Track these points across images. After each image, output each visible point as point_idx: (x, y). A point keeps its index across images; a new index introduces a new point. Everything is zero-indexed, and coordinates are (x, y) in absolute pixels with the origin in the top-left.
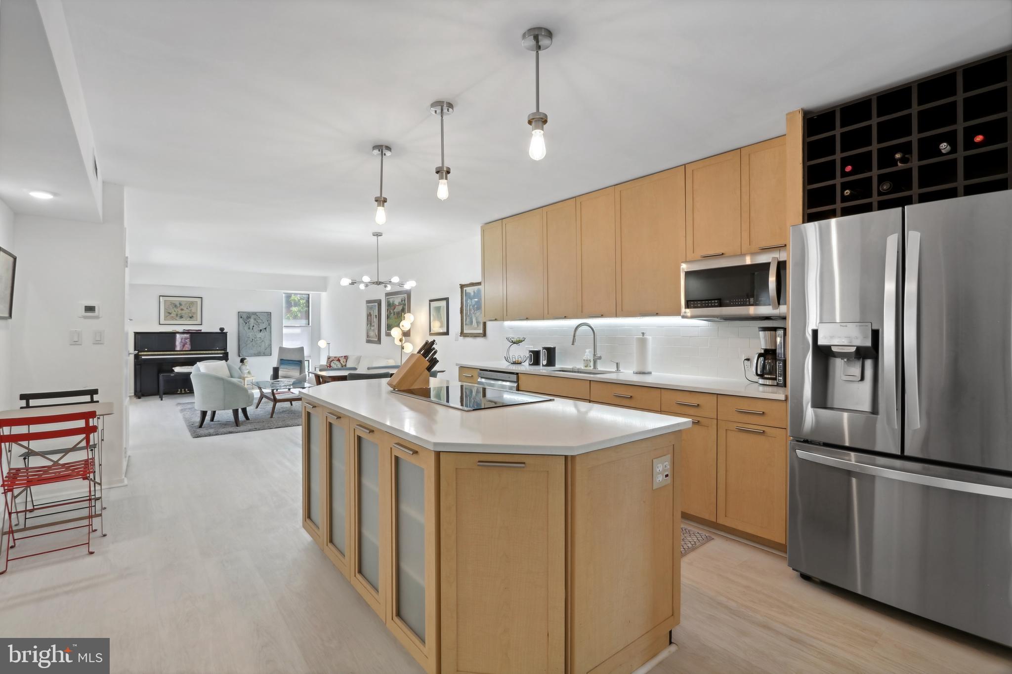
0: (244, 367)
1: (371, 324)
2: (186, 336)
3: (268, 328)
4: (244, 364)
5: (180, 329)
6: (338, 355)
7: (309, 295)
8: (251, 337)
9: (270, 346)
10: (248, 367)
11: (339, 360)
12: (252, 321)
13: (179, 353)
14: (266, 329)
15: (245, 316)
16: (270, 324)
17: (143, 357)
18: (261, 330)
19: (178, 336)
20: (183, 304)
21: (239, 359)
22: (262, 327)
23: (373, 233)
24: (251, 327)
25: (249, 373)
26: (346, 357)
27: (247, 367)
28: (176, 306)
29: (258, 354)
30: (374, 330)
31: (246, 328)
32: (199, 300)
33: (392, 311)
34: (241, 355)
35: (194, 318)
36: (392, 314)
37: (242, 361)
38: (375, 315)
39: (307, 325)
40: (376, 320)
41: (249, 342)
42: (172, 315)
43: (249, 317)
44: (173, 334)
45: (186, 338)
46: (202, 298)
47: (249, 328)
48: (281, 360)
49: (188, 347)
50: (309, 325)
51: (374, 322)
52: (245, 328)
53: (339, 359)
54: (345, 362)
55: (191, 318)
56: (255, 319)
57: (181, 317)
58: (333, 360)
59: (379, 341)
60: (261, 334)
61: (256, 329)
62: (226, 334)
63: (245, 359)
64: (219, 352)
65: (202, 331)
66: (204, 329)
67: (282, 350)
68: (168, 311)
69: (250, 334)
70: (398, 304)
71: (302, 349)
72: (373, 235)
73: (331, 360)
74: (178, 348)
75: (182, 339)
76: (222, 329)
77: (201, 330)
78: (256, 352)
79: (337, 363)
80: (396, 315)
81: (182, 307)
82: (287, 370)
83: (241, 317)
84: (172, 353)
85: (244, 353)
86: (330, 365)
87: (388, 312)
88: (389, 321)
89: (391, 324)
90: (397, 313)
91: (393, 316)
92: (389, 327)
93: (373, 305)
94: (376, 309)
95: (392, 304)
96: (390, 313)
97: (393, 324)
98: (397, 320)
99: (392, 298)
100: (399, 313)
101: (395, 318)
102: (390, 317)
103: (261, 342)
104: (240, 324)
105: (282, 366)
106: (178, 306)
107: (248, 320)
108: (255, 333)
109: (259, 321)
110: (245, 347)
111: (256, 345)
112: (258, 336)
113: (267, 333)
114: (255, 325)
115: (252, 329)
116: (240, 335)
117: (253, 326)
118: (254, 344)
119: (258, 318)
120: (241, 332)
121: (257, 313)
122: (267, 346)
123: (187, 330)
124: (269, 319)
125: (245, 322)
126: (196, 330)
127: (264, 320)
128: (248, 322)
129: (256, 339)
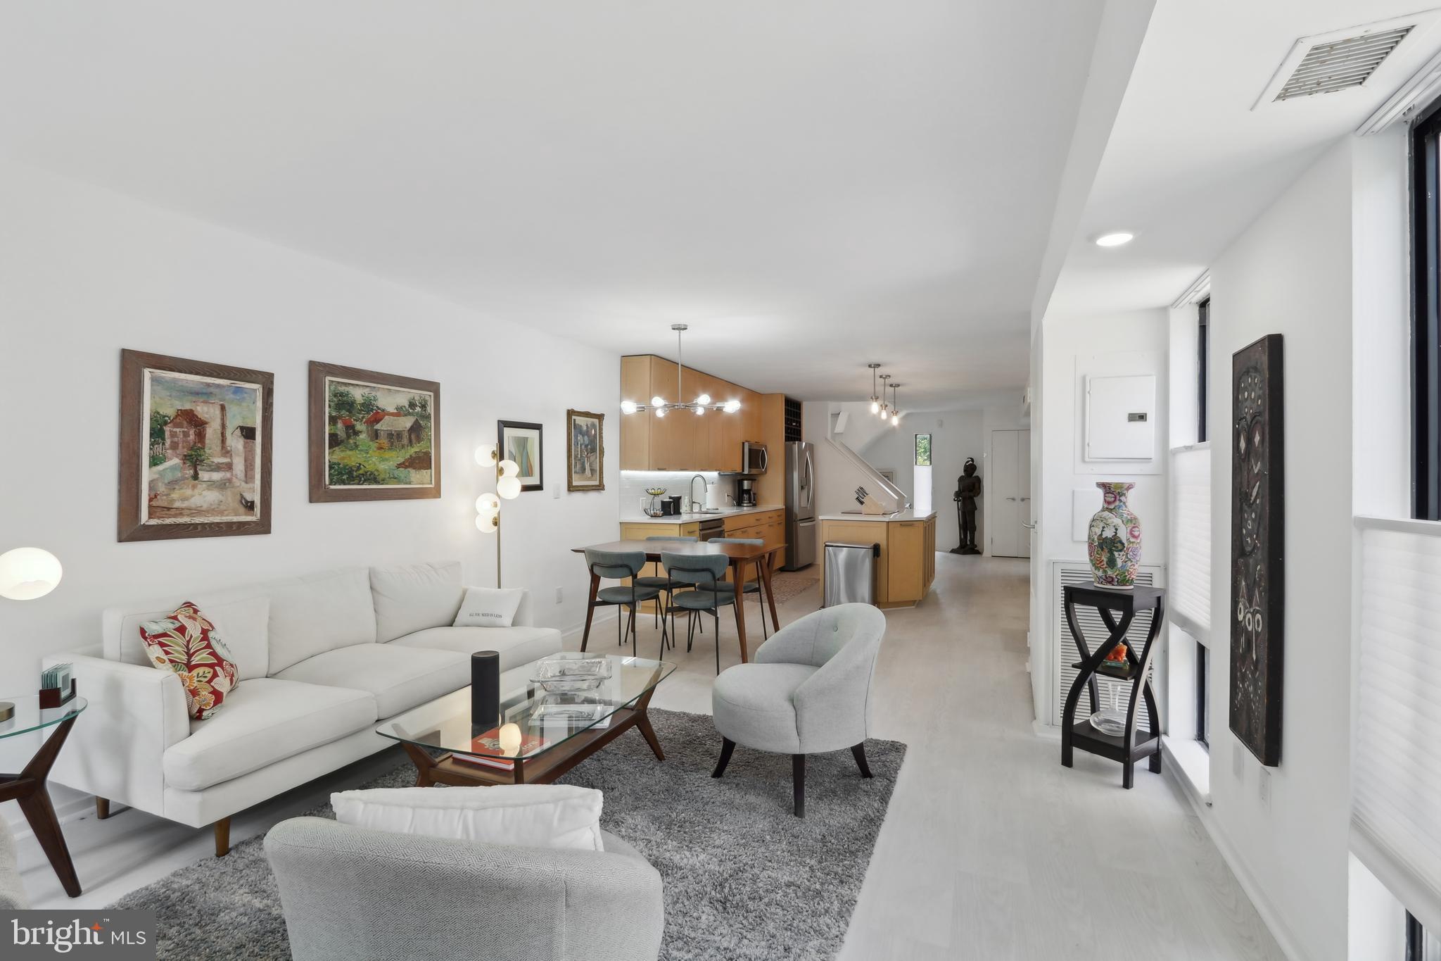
1: (195, 459)
23: (672, 325)
30: (223, 485)
36: (362, 436)
70: (392, 409)
72: (673, 329)
80: (384, 441)
87: (340, 425)
88: (342, 454)
89: (353, 464)
90: (390, 435)
91: (372, 440)
92: (340, 473)
93: (218, 386)
94: (244, 404)
95: (362, 405)
96: (351, 430)
97: (366, 465)
98: (388, 455)
99: (361, 388)
100: (399, 435)
101: (380, 448)
102: (348, 443)
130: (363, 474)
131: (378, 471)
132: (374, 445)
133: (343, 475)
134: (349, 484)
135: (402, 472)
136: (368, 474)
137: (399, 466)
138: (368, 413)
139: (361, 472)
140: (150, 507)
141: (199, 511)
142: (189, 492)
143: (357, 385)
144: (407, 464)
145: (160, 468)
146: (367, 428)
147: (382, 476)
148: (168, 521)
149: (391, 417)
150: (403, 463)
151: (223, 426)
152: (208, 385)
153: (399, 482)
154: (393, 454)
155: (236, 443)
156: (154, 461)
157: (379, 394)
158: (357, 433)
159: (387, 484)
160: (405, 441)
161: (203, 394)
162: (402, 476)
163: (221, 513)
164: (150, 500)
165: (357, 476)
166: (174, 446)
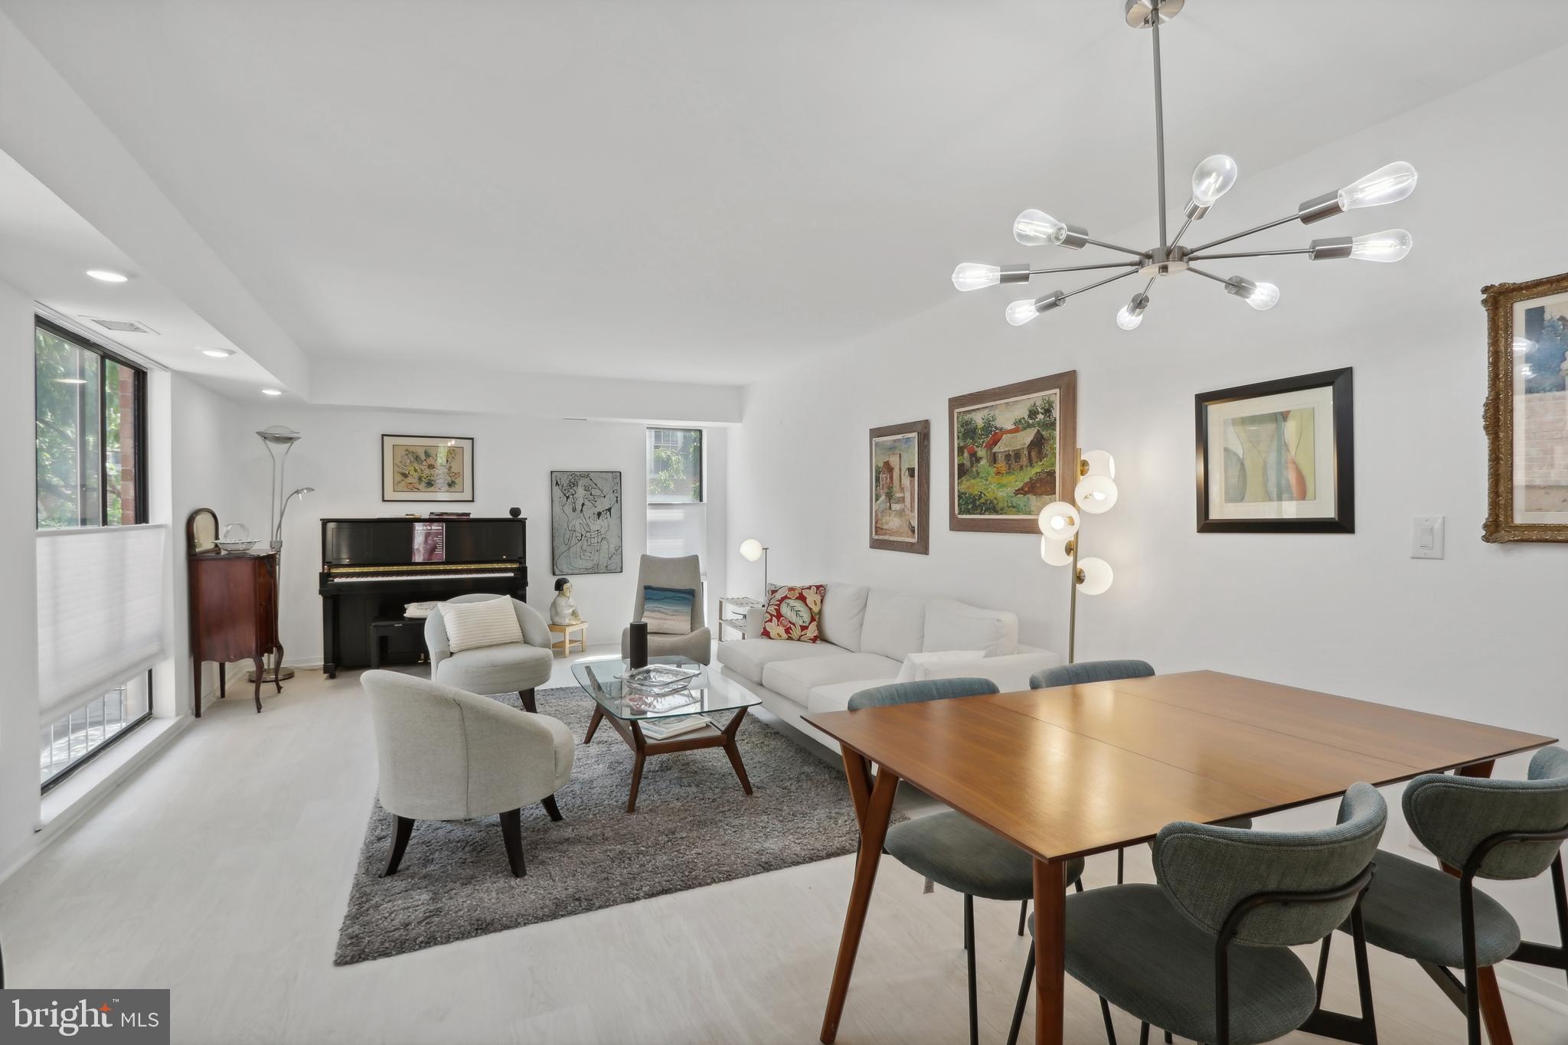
0: (562, 601)
1: (890, 496)
2: (435, 527)
3: (612, 510)
4: (563, 594)
5: (423, 511)
6: (799, 582)
7: (700, 431)
8: (578, 528)
9: (619, 549)
10: (571, 601)
11: (802, 598)
12: (580, 492)
13: (419, 568)
14: (609, 510)
15: (565, 482)
16: (618, 500)
17: (337, 580)
18: (599, 514)
19: (419, 528)
20: (433, 453)
21: (554, 580)
22: (602, 505)
24: (579, 508)
25: (574, 614)
26: (820, 589)
27: (567, 603)
28: (417, 458)
29: (594, 570)
30: (901, 513)
31: (568, 509)
32: (467, 444)
33: (981, 452)
34: (557, 572)
35: (457, 487)
36: (983, 462)
37: (559, 586)
38: (905, 467)
39: (698, 501)
40: (908, 487)
41: (574, 540)
42: (410, 480)
43: (573, 484)
44: (408, 523)
45: (437, 534)
46: (472, 439)
47: (574, 510)
48: (647, 588)
49: (441, 553)
50: (701, 500)
51: (902, 489)
52: (566, 509)
53: (801, 594)
54: (819, 602)
55: (450, 485)
56: (586, 489)
57: (430, 484)
58: (786, 597)
59: (922, 546)
60: (599, 521)
61: (589, 511)
62: (523, 522)
63: (565, 581)
64: (509, 566)
65: (471, 516)
66: (477, 511)
67: (647, 562)
68: (401, 470)
69: (577, 523)
70: (1010, 426)
71: (694, 561)
73: (779, 596)
74: (418, 558)
75: (428, 535)
76: (515, 512)
77: (469, 514)
78: (589, 565)
79: (799, 605)
80: (1002, 464)
81: (431, 461)
82: (662, 615)
83: (557, 483)
84: (405, 568)
85: (563, 565)
86: (778, 611)
87: (966, 454)
88: (968, 484)
89: (976, 493)
90: (1008, 457)
91: (990, 466)
92: (967, 503)
93: (899, 440)
94: (910, 451)
95: (983, 429)
96: (975, 458)
97: (986, 493)
98: (1006, 479)
99: (982, 411)
100: (1017, 455)
101: (998, 473)
102: (972, 472)
103: (599, 540)
104: (556, 500)
105: (649, 605)
106: (423, 457)
107: (571, 490)
108: (588, 521)
109: (596, 492)
110: (566, 554)
111: (589, 549)
112: (594, 528)
113: (612, 521)
114: (587, 502)
115: (582, 510)
116: (555, 525)
117: (583, 505)
118: (585, 546)
119: (594, 486)
120: (556, 519)
121: (591, 475)
122: (612, 550)
123: (437, 515)
124: (618, 488)
125: (565, 495)
126: (458, 515)
127: (607, 490)
128: (573, 495)
129: (588, 535)
130: (984, 503)
131: (996, 498)
132: (993, 471)
133: (968, 504)
134: (973, 514)
135: (1020, 500)
136: (988, 502)
137: (1018, 492)
138: (987, 437)
139: (982, 501)
140: (876, 527)
141: (892, 533)
142: (887, 518)
143: (978, 409)
144: (1026, 489)
145: (878, 502)
146: (987, 453)
147: (1001, 505)
148: (881, 537)
149: (1009, 435)
150: (1022, 489)
151: (900, 469)
152: (895, 441)
153: (1018, 512)
154: (1012, 478)
155: (906, 481)
156: (877, 500)
157: (997, 412)
158: (978, 460)
159: (1006, 514)
160: (1024, 460)
161: (892, 449)
162: (1022, 504)
163: (901, 535)
164: (876, 523)
165: (979, 506)
166: (883, 488)
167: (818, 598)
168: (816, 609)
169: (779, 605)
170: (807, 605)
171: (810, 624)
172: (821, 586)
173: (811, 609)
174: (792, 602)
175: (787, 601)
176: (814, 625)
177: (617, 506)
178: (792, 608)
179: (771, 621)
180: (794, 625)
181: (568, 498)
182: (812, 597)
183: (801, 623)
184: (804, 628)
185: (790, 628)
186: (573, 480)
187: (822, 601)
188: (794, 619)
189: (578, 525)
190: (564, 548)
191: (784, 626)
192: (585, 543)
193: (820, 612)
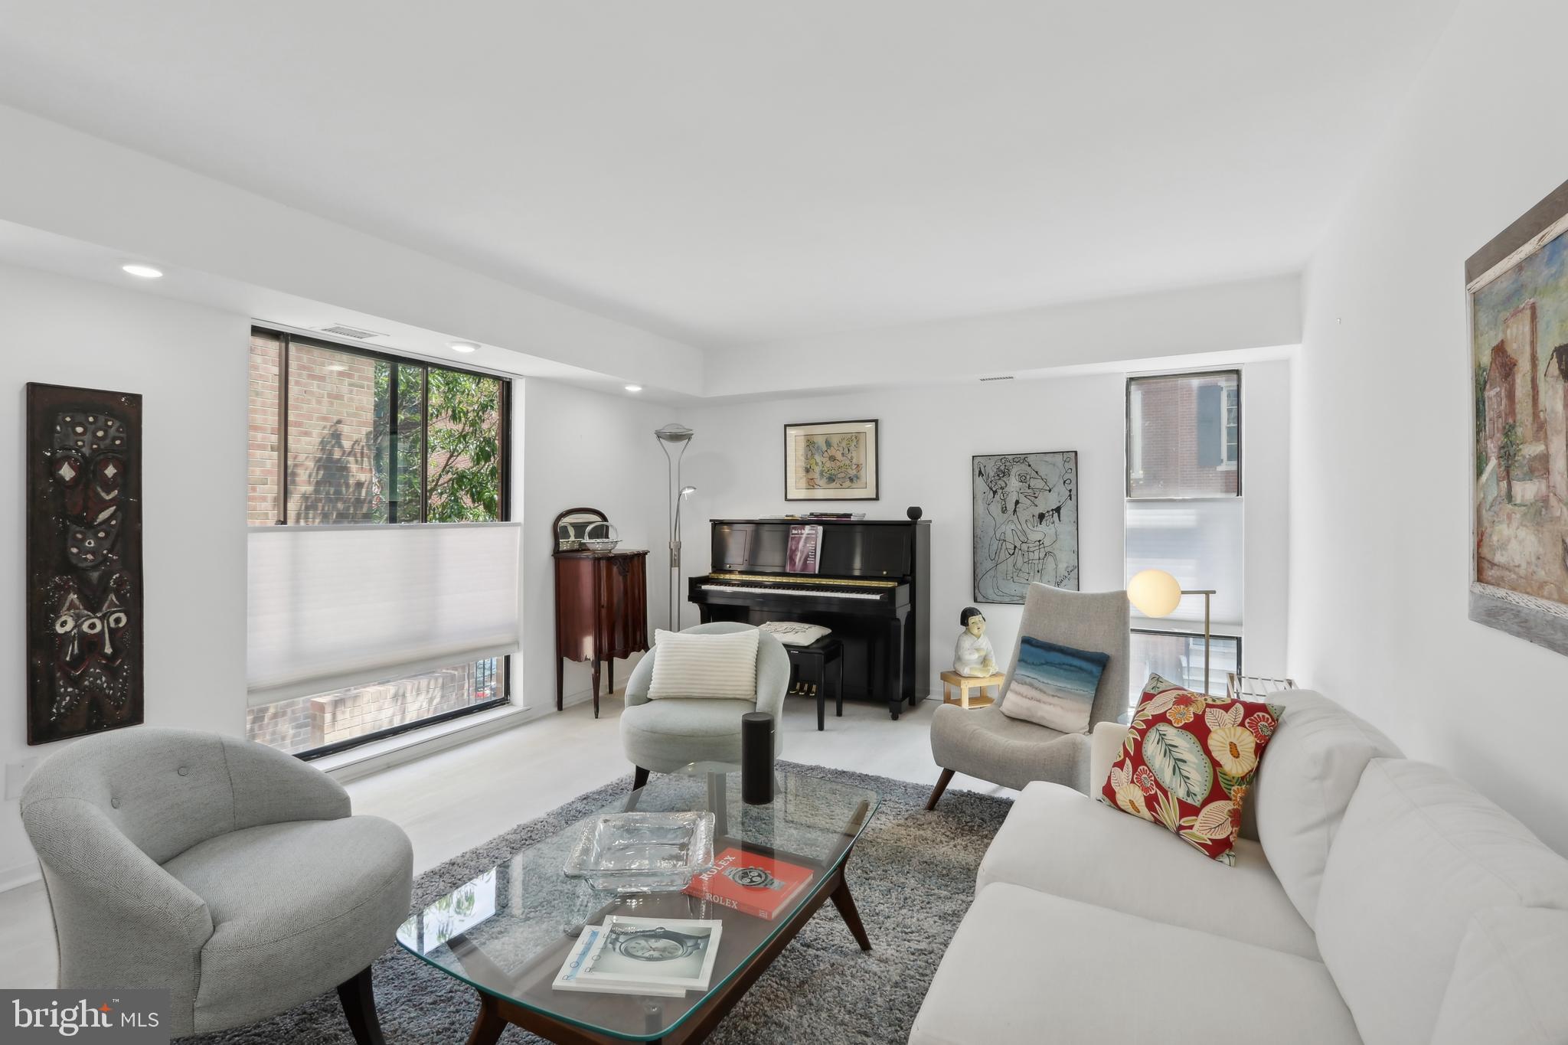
0: (967, 643)
2: (809, 531)
3: (1063, 511)
4: (967, 631)
7: (1238, 374)
8: (1009, 536)
9: (1074, 570)
10: (984, 643)
11: (1199, 729)
12: (1014, 483)
14: (1058, 510)
15: (991, 470)
16: (1073, 495)
17: (704, 587)
18: (1042, 517)
19: (793, 531)
20: (835, 441)
22: (1047, 503)
24: (1011, 506)
25: (984, 661)
26: (1259, 717)
27: (971, 644)
28: (819, 449)
30: (1537, 515)
31: (996, 508)
32: (870, 430)
34: (980, 598)
35: (860, 482)
37: (966, 616)
39: (1233, 495)
40: (1555, 418)
41: (1003, 555)
42: (812, 475)
43: (1003, 473)
44: (785, 527)
45: (810, 540)
46: (876, 421)
47: (1004, 510)
48: (1029, 641)
49: (815, 565)
50: (1239, 493)
51: (1539, 428)
52: (992, 508)
53: (1200, 719)
54: (1249, 750)
55: (851, 480)
56: (1023, 479)
57: (829, 479)
58: (1162, 718)
60: (1043, 527)
61: (1027, 512)
62: (925, 526)
63: (976, 612)
65: (853, 518)
68: (803, 464)
69: (1008, 529)
71: (1123, 603)
73: (1151, 709)
74: (793, 567)
75: (805, 540)
76: (915, 513)
79: (1186, 745)
81: (832, 452)
82: (1035, 694)
83: (980, 473)
85: (988, 590)
86: (1139, 745)
103: (1042, 555)
104: (979, 496)
105: (1022, 672)
106: (825, 448)
107: (1000, 482)
108: (1024, 526)
109: (1037, 483)
110: (992, 573)
111: (1026, 568)
112: (1034, 536)
113: (1064, 527)
114: (1022, 499)
115: (1015, 511)
116: (978, 532)
117: (1017, 502)
118: (1019, 564)
119: (1034, 474)
120: (979, 523)
121: (1030, 459)
122: (1062, 571)
123: (816, 516)
124: (1072, 476)
125: (991, 488)
126: (838, 516)
127: (1054, 479)
128: (1002, 488)
129: (1025, 547)
140: (1478, 558)
142: (1504, 528)
145: (1483, 477)
148: (1490, 592)
151: (1535, 362)
152: (1525, 264)
156: (1480, 471)
161: (1515, 293)
163: (1539, 588)
164: (1479, 544)
166: (1493, 430)
167: (1247, 741)
168: (1234, 768)
169: (1143, 733)
170: (1207, 751)
171: (1206, 802)
172: (1263, 708)
173: (1215, 764)
174: (1172, 734)
175: (1163, 727)
176: (1220, 810)
177: (1071, 504)
178: (1169, 749)
179: (1120, 765)
180: (1165, 793)
181: (995, 492)
182: (1224, 732)
183: (1181, 793)
184: (1188, 810)
185: (1155, 798)
186: (1002, 468)
187: (1261, 750)
188: (1167, 778)
189: (1009, 534)
190: (988, 564)
191: (1145, 789)
192: (1020, 559)
193: (1252, 778)
